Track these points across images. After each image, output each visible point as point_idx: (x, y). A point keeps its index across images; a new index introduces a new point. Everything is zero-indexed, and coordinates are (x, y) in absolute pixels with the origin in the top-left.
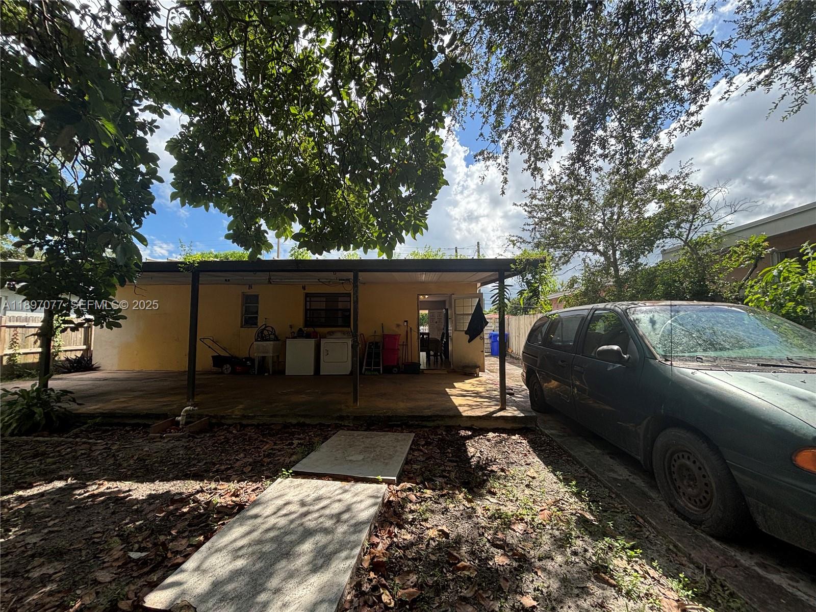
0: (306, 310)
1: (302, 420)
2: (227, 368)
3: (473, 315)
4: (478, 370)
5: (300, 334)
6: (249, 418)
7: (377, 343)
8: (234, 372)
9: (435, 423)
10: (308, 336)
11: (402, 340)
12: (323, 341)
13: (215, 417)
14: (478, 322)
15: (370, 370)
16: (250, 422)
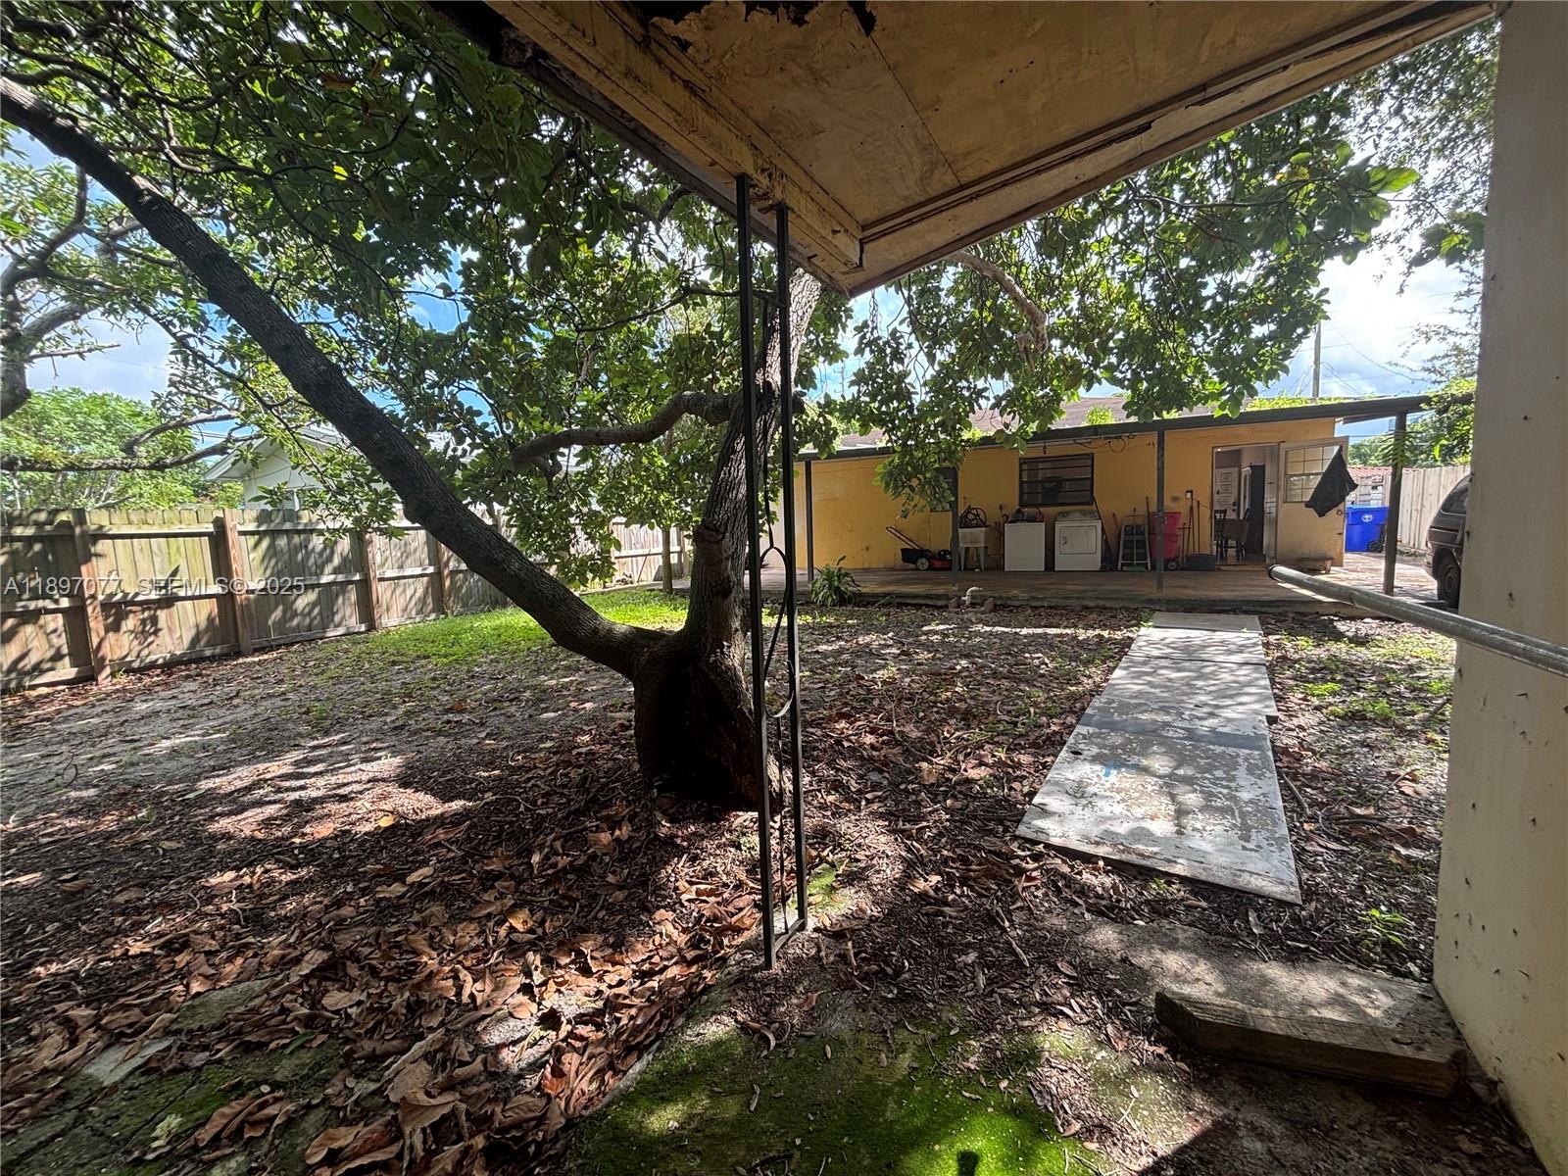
0: (1022, 483)
1: (1101, 603)
2: (923, 563)
3: (1326, 475)
4: (1329, 563)
5: (1018, 518)
6: (1038, 599)
7: (1138, 526)
8: (931, 568)
9: (1281, 610)
10: (1032, 519)
11: (1183, 520)
12: (1058, 526)
13: (1000, 598)
14: (1336, 484)
15: (1131, 565)
16: (1039, 604)
